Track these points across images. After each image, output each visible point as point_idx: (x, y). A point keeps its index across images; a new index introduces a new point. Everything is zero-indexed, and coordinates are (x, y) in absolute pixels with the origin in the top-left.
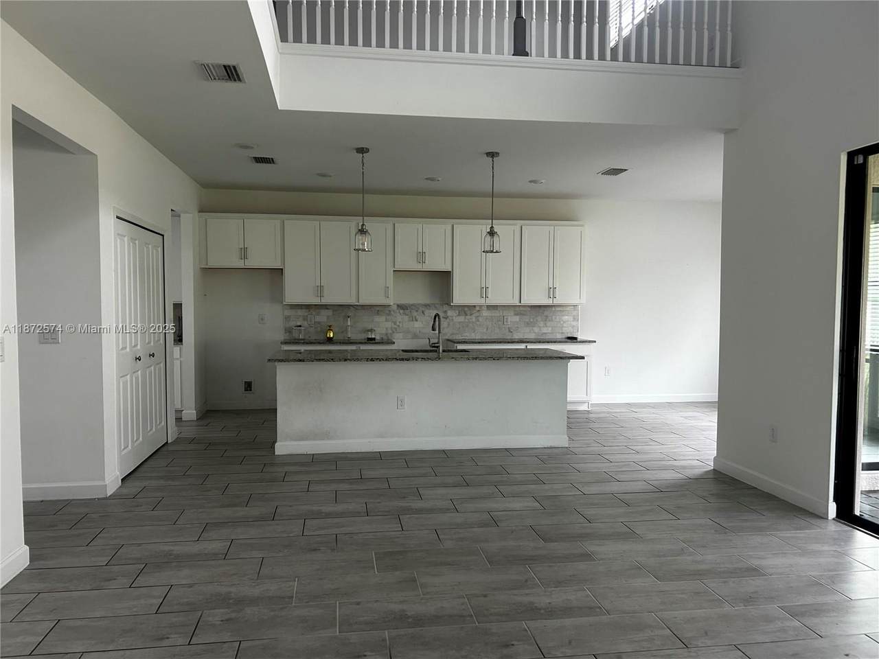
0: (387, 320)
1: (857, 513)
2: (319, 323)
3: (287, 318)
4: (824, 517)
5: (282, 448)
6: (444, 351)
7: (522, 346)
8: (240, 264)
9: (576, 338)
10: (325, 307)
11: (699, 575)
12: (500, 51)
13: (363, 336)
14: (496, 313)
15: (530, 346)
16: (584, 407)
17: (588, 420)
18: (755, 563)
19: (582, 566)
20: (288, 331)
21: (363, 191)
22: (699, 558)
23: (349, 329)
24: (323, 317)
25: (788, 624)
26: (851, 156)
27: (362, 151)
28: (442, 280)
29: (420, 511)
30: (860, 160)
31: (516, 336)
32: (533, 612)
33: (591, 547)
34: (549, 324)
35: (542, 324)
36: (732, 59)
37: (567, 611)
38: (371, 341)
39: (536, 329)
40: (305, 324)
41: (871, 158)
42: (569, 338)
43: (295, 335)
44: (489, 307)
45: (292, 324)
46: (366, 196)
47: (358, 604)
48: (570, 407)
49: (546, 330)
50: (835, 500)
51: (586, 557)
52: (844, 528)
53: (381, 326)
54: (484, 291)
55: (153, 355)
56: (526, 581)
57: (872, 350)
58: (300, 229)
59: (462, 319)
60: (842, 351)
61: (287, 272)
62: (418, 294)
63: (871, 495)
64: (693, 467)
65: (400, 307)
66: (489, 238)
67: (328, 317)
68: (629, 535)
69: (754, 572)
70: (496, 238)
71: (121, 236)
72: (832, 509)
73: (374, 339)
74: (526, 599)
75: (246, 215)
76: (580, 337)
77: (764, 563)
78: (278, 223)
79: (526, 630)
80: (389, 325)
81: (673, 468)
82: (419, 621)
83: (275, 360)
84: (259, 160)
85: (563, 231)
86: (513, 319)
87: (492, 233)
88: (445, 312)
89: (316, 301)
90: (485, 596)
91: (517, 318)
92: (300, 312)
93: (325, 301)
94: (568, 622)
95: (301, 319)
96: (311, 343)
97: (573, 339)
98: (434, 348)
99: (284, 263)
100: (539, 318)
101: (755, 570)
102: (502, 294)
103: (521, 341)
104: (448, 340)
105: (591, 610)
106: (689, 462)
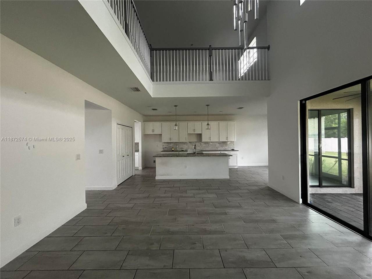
0: (187, 146)
1: (309, 202)
2: (171, 146)
3: (163, 145)
4: (298, 203)
5: (157, 178)
6: (197, 154)
7: (220, 152)
8: (152, 133)
9: (234, 150)
10: (172, 143)
11: (257, 221)
12: (206, 80)
13: (180, 150)
14: (214, 144)
15: (222, 152)
16: (236, 167)
17: (237, 171)
18: (274, 218)
19: (223, 216)
20: (163, 148)
21: (176, 115)
22: (258, 215)
23: (177, 148)
24: (171, 145)
25: (282, 241)
26: (301, 101)
27: (176, 106)
28: (200, 136)
29: (185, 197)
30: (304, 102)
31: (219, 149)
32: (205, 232)
33: (227, 210)
34: (227, 146)
35: (225, 146)
36: (268, 78)
37: (215, 232)
38: (182, 151)
39: (224, 147)
40: (167, 147)
41: (307, 101)
42: (232, 150)
43: (165, 149)
44: (212, 142)
45: (164, 147)
46: (177, 116)
47: (158, 226)
48: (230, 167)
49: (227, 148)
50: (302, 198)
51: (226, 214)
52: (305, 207)
53: (185, 147)
54: (210, 138)
55: (128, 155)
56: (206, 221)
57: (315, 153)
58: (166, 125)
59: (205, 145)
60: (301, 155)
61: (163, 135)
62: (194, 139)
63: (315, 195)
64: (262, 185)
65: (189, 142)
66: (207, 126)
67: (173, 145)
68: (239, 207)
69: (274, 221)
70: (209, 126)
71: (119, 128)
72: (301, 201)
73: (183, 150)
74: (204, 227)
75: (153, 122)
76: (235, 149)
77: (277, 218)
78: (160, 124)
79: (201, 238)
80: (187, 147)
81: (256, 186)
82: (173, 233)
83: (156, 157)
84: (153, 109)
85: (230, 123)
86: (218, 145)
87: (208, 124)
88: (201, 144)
89: (169, 141)
90: (193, 225)
91: (219, 145)
92: (166, 144)
93: (171, 141)
94: (214, 236)
95: (166, 146)
96: (168, 151)
97: (233, 150)
98: (195, 153)
99: (162, 133)
100: (224, 145)
101: (274, 220)
102: (215, 139)
103: (219, 151)
104: (202, 150)
105: (222, 232)
106: (261, 184)
